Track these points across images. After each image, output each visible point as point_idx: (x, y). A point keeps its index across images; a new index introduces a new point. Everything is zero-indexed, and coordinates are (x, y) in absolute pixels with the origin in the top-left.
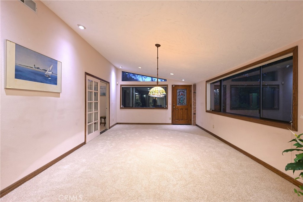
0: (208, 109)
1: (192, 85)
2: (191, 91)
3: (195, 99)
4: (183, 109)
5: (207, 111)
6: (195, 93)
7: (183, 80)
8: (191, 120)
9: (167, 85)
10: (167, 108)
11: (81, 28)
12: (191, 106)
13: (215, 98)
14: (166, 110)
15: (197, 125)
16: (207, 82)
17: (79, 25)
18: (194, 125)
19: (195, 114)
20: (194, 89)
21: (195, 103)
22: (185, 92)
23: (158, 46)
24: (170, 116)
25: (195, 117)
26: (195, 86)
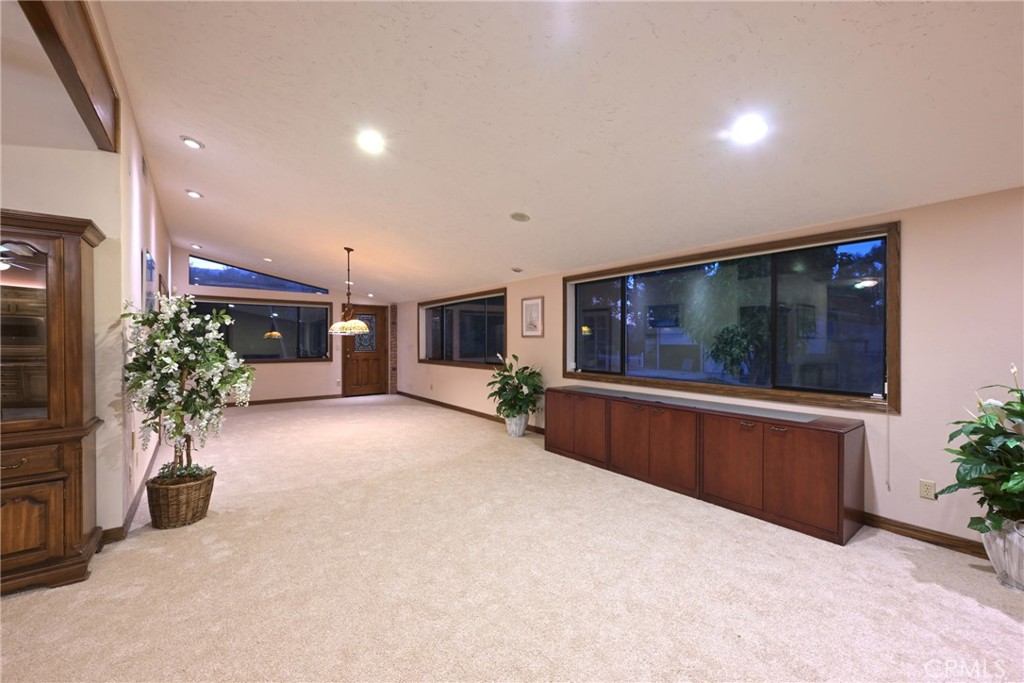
0: (423, 356)
1: (387, 307)
2: (385, 320)
3: (395, 337)
4: (368, 360)
5: (420, 361)
6: (394, 323)
7: (371, 295)
8: (386, 383)
9: (331, 304)
10: (330, 359)
11: (193, 195)
12: (386, 352)
13: (434, 337)
14: (327, 363)
15: (399, 393)
16: (420, 305)
17: (188, 191)
18: (392, 393)
19: (394, 369)
20: (392, 315)
21: (395, 347)
22: (374, 320)
23: (349, 250)
24: (339, 379)
25: (395, 377)
26: (394, 308)
